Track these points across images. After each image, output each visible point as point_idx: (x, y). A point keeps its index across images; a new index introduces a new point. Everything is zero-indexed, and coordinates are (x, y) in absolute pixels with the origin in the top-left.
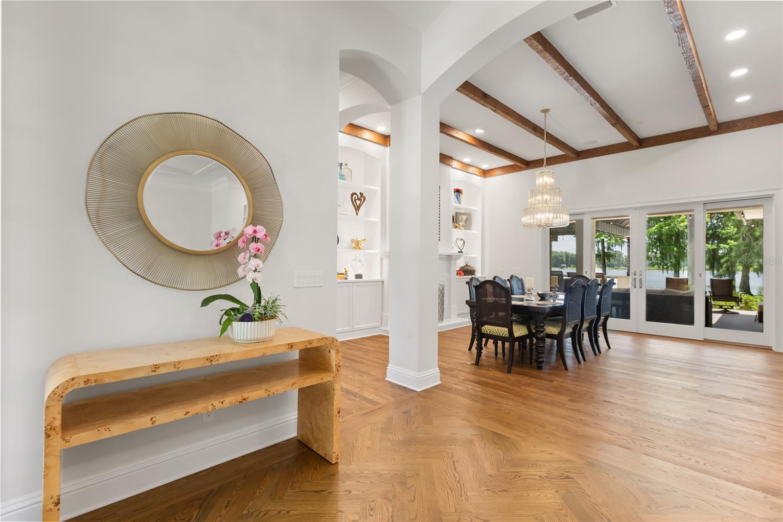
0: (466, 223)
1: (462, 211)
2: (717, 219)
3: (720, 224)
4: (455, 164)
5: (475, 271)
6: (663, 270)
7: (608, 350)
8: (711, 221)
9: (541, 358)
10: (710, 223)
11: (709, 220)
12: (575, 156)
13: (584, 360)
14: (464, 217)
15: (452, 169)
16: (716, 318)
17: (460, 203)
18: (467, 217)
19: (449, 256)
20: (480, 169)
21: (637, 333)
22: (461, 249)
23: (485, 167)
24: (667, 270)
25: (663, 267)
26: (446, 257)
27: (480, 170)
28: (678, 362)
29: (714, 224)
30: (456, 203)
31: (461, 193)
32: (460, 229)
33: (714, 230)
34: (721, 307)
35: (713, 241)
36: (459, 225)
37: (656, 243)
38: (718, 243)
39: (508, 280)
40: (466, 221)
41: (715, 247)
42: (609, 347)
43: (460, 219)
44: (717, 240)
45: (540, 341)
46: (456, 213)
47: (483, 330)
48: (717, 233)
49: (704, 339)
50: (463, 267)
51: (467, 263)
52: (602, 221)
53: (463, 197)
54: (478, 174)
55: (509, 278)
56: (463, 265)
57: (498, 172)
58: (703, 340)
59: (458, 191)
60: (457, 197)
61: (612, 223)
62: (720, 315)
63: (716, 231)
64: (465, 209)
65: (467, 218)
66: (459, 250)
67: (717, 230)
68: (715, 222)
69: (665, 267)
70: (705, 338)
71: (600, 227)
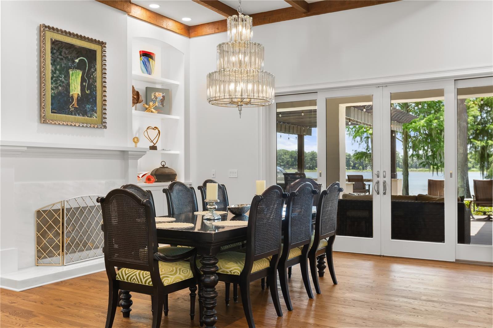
0: (162, 104)
1: (158, 86)
2: (486, 113)
3: (489, 118)
4: (136, 11)
5: (176, 175)
6: (433, 171)
7: (334, 286)
8: (481, 115)
9: (212, 316)
10: (480, 118)
11: (478, 113)
12: (304, 10)
13: (289, 308)
14: (160, 95)
15: (129, 18)
16: (475, 228)
17: (149, 72)
18: (164, 94)
19: (123, 152)
20: (181, 24)
21: (380, 256)
22: (155, 142)
23: (187, 20)
24: (437, 171)
25: (433, 168)
26: (118, 153)
27: (179, 25)
28: (415, 299)
29: (484, 118)
30: (143, 72)
31: (152, 58)
32: (152, 112)
33: (484, 125)
34: (485, 213)
35: (483, 137)
36: (149, 105)
37: (427, 139)
38: (487, 140)
39: (199, 188)
40: (162, 101)
41: (484, 144)
42: (335, 282)
43: (153, 97)
44: (487, 136)
45: (208, 289)
46: (147, 88)
47: (117, 276)
48: (486, 128)
49: (456, 260)
50: (157, 170)
51: (163, 163)
52: (354, 107)
53: (157, 64)
54: (177, 31)
55: (202, 185)
56: (159, 166)
57: (208, 30)
58: (454, 261)
59: (147, 55)
60: (144, 63)
61: (365, 110)
62: (482, 224)
63: (485, 126)
64: (162, 83)
65: (164, 97)
66: (152, 144)
67: (487, 125)
68: (485, 115)
69: (435, 167)
70: (457, 258)
71: (352, 114)
